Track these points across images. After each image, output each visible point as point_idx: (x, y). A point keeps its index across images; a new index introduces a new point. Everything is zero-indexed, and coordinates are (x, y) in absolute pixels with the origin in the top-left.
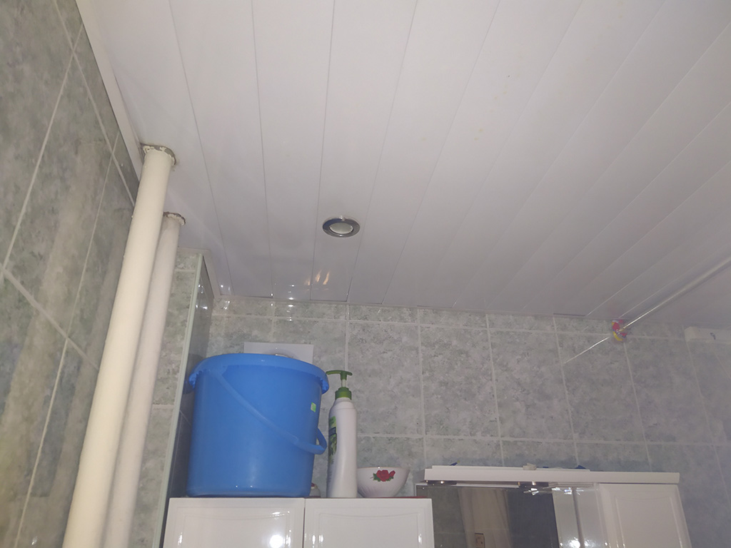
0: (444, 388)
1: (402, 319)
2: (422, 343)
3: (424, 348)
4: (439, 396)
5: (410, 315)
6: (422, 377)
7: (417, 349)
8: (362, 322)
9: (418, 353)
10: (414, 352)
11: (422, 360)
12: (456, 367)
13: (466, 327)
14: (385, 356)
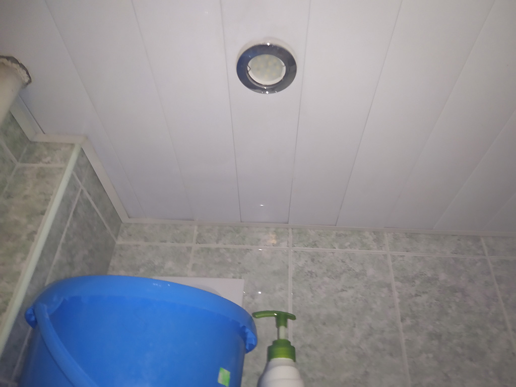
0: (435, 342)
1: (364, 246)
2: (396, 278)
3: (399, 284)
4: (431, 355)
5: (375, 240)
6: (401, 326)
7: (389, 286)
8: (309, 250)
9: (391, 291)
10: (385, 290)
11: (398, 301)
12: (450, 311)
13: (455, 256)
14: (344, 295)
